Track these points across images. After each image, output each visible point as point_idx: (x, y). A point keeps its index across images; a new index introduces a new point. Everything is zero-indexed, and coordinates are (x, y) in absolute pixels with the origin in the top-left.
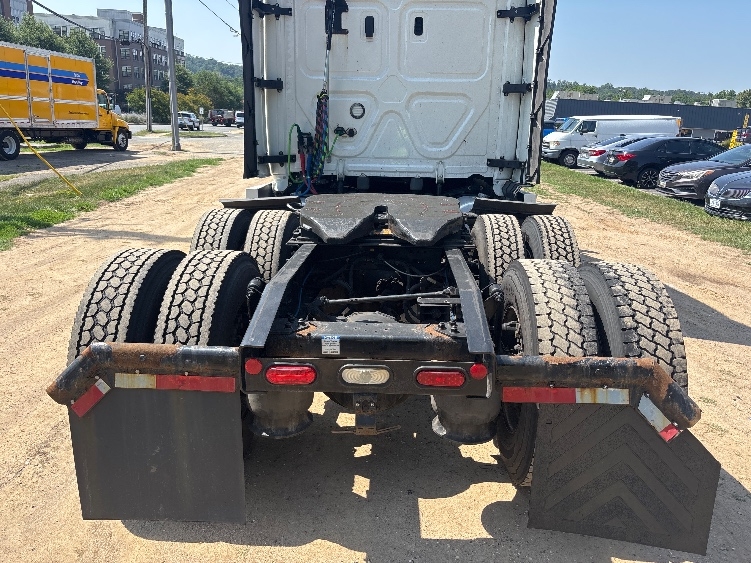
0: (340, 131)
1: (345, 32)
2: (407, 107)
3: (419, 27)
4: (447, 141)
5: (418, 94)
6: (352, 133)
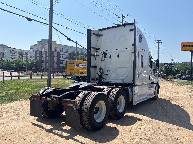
0: (106, 74)
1: (107, 58)
2: (117, 70)
3: (118, 56)
4: (124, 76)
5: (118, 68)
6: (107, 75)
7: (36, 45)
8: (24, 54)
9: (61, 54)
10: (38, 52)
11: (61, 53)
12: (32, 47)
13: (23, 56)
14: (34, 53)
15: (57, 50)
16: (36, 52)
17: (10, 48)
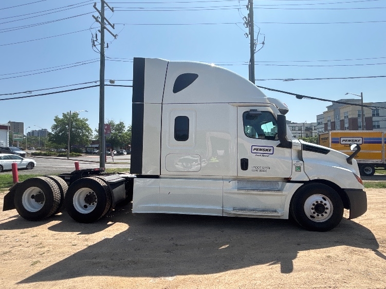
7: (324, 113)
8: (313, 129)
9: (373, 120)
10: (329, 123)
11: (375, 119)
12: (319, 117)
13: (312, 132)
14: (323, 126)
15: (363, 115)
16: (326, 125)
17: (293, 123)
